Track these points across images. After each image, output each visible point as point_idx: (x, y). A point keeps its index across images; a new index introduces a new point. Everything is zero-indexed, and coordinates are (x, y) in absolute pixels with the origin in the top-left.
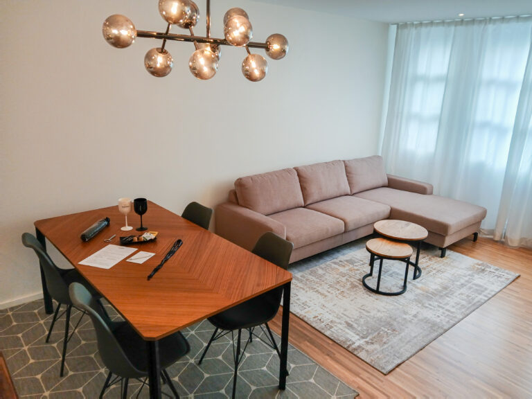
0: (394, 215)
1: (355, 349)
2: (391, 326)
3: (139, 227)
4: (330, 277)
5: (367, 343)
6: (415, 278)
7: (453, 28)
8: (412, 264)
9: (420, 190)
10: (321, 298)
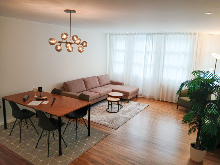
0: (113, 91)
1: (107, 125)
2: (116, 119)
3: (40, 96)
4: (97, 110)
5: (110, 124)
6: (121, 108)
7: (125, 36)
8: (120, 105)
9: (120, 84)
10: (95, 116)
